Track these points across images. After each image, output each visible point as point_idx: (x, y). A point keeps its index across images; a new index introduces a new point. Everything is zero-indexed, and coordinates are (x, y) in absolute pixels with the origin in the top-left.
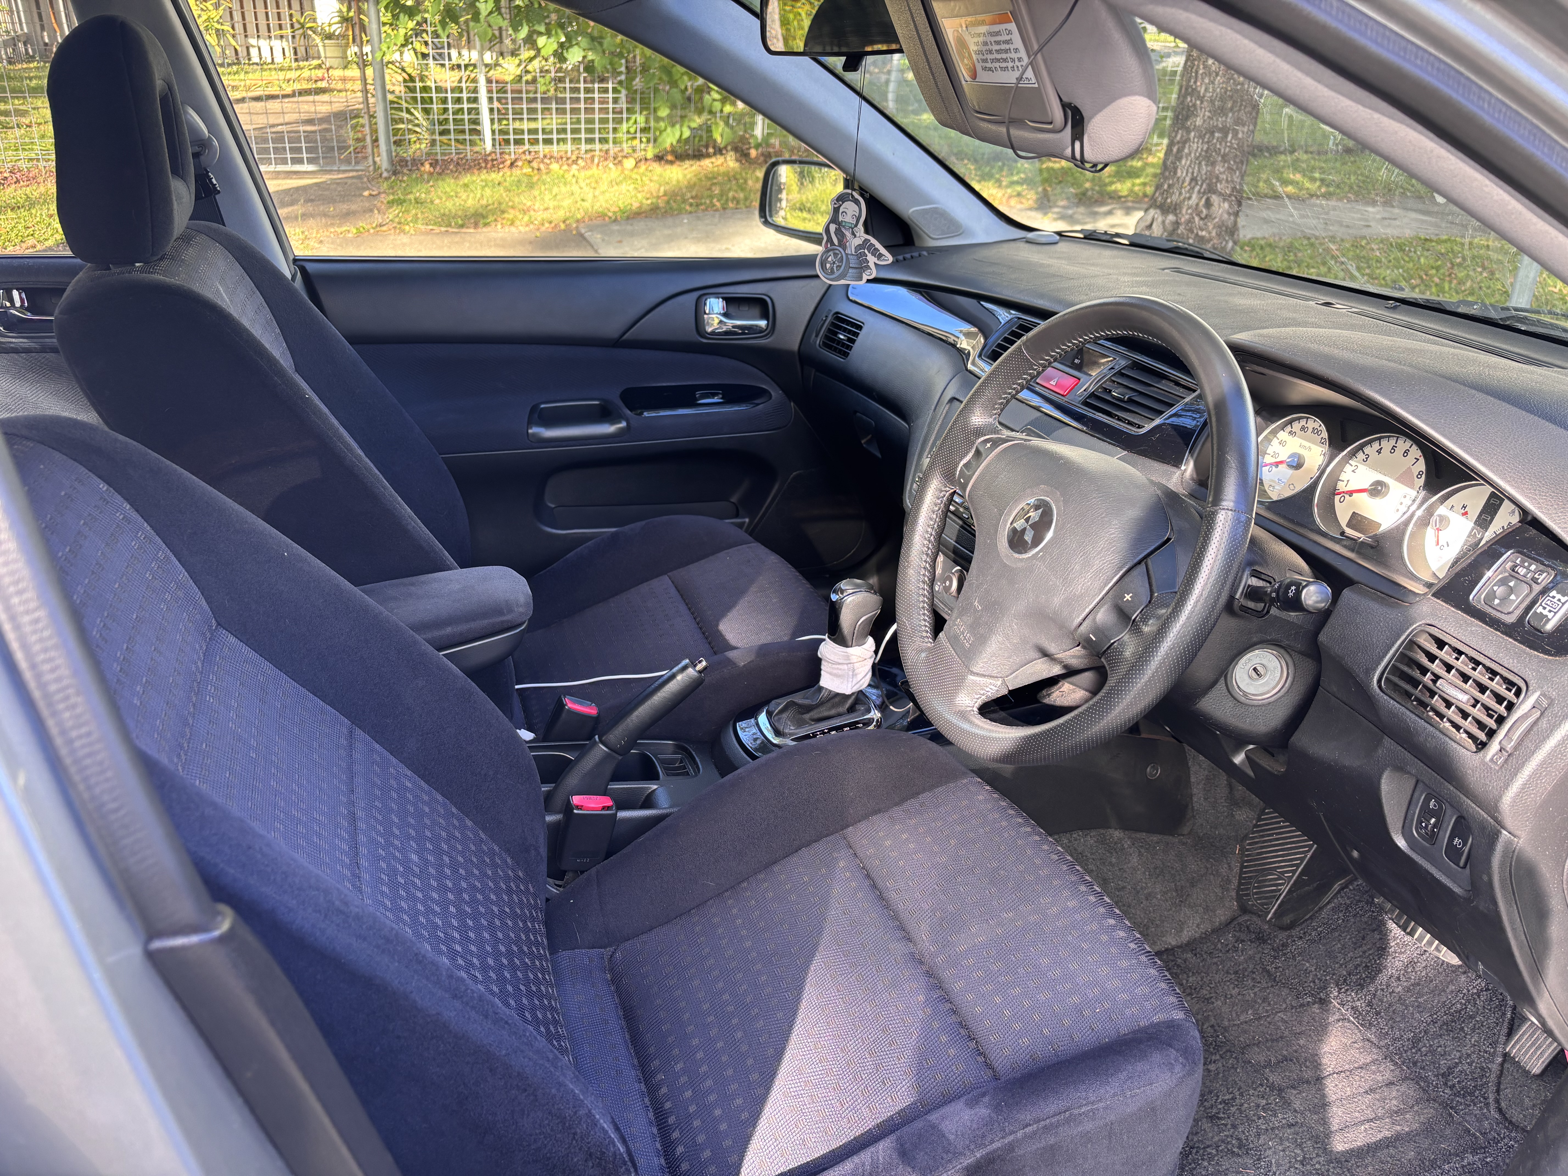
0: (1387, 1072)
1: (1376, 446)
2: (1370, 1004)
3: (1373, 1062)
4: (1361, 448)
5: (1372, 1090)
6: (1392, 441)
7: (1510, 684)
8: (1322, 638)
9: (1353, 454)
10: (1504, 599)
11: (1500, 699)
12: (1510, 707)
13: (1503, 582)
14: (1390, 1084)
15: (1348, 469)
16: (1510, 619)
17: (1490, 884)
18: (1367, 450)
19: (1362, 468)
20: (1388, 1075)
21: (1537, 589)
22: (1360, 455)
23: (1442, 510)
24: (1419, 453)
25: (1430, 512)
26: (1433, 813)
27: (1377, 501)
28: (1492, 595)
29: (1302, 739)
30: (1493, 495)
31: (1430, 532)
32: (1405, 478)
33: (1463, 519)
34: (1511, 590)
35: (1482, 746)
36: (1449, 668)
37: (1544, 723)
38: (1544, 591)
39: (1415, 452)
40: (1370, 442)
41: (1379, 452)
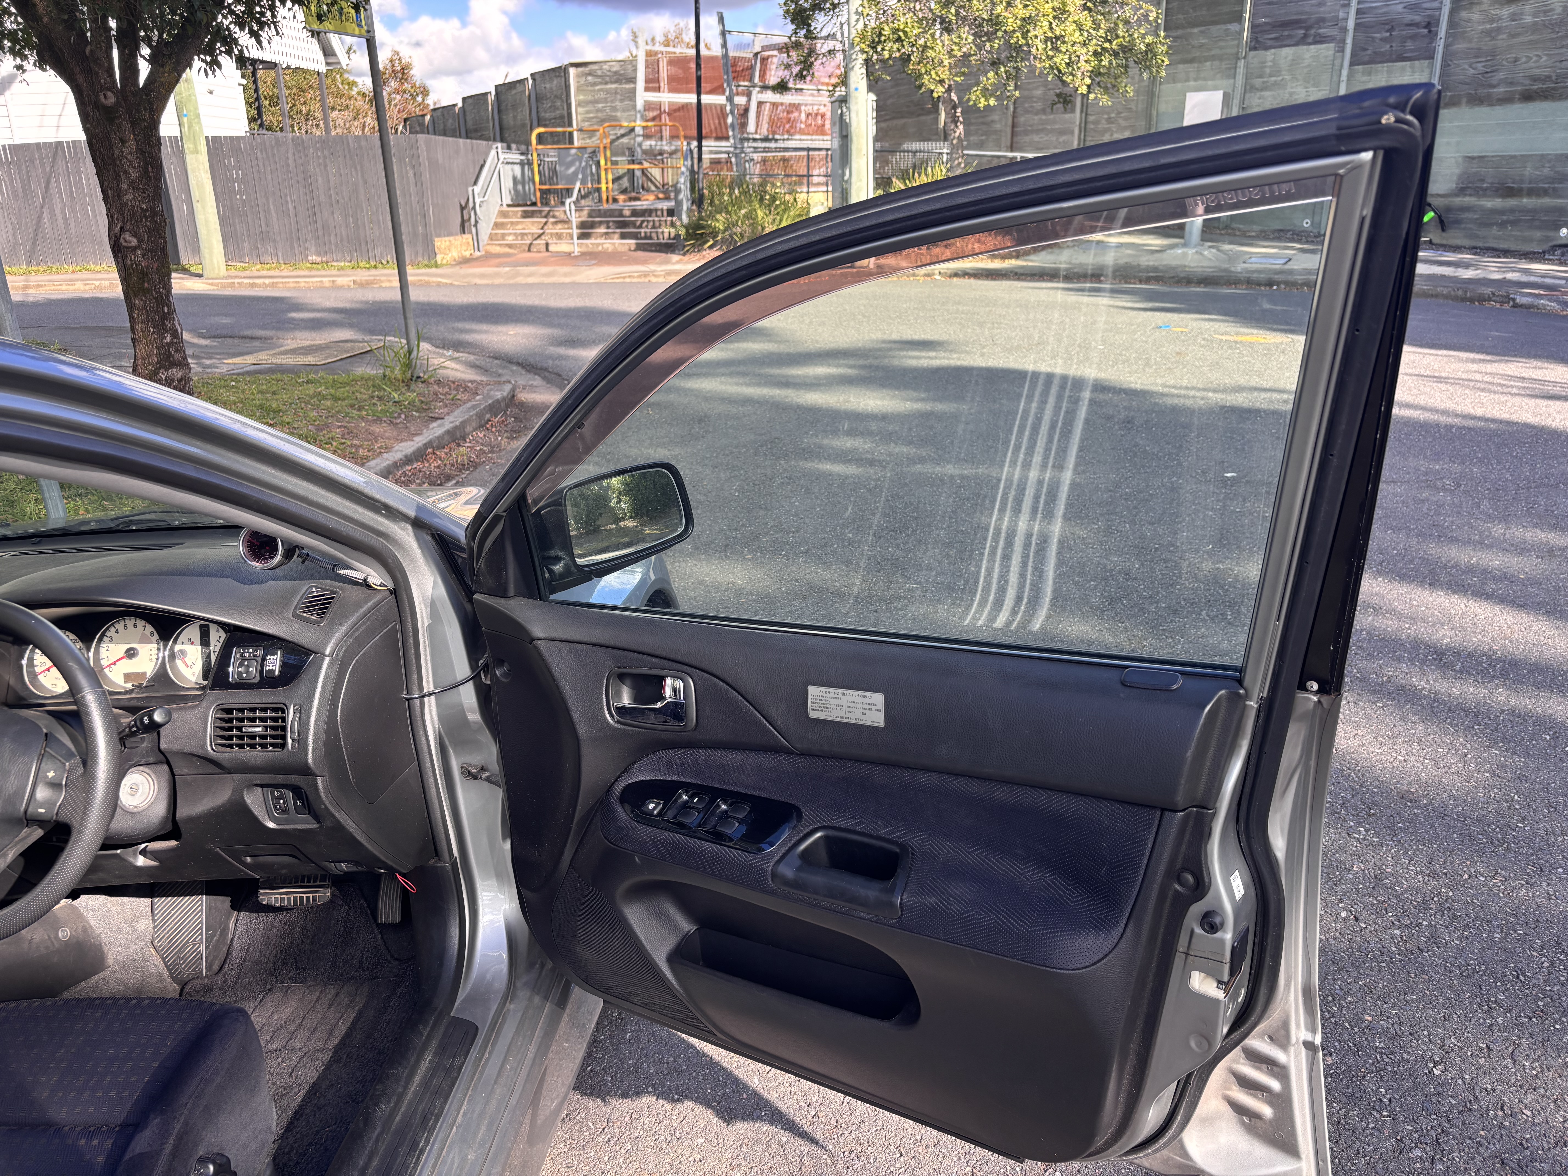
0: (331, 991)
1: (113, 629)
2: (297, 968)
3: (321, 992)
4: (103, 635)
5: (330, 1005)
6: (122, 623)
7: (275, 710)
8: (163, 746)
9: (100, 640)
10: (247, 672)
11: (275, 719)
12: (284, 720)
13: (241, 665)
14: (337, 995)
15: (101, 650)
16: (257, 680)
17: (327, 808)
18: (108, 634)
19: (112, 646)
20: (333, 992)
21: (259, 659)
22: (105, 639)
23: (178, 647)
24: (143, 622)
25: (172, 650)
26: (279, 798)
27: (134, 660)
28: (240, 674)
29: (183, 812)
30: (201, 626)
31: (178, 662)
32: (143, 640)
33: (193, 647)
34: (248, 666)
35: (283, 746)
36: (241, 720)
37: (304, 717)
38: (264, 659)
39: (141, 623)
40: (107, 629)
41: (117, 632)
